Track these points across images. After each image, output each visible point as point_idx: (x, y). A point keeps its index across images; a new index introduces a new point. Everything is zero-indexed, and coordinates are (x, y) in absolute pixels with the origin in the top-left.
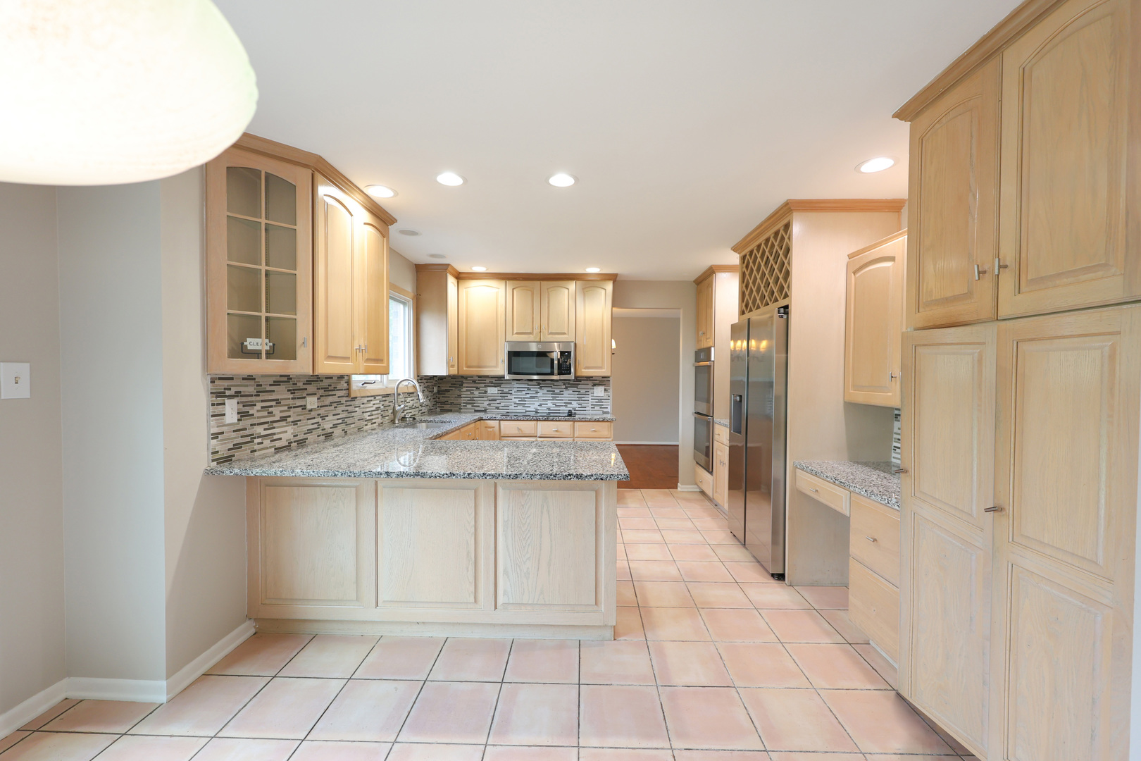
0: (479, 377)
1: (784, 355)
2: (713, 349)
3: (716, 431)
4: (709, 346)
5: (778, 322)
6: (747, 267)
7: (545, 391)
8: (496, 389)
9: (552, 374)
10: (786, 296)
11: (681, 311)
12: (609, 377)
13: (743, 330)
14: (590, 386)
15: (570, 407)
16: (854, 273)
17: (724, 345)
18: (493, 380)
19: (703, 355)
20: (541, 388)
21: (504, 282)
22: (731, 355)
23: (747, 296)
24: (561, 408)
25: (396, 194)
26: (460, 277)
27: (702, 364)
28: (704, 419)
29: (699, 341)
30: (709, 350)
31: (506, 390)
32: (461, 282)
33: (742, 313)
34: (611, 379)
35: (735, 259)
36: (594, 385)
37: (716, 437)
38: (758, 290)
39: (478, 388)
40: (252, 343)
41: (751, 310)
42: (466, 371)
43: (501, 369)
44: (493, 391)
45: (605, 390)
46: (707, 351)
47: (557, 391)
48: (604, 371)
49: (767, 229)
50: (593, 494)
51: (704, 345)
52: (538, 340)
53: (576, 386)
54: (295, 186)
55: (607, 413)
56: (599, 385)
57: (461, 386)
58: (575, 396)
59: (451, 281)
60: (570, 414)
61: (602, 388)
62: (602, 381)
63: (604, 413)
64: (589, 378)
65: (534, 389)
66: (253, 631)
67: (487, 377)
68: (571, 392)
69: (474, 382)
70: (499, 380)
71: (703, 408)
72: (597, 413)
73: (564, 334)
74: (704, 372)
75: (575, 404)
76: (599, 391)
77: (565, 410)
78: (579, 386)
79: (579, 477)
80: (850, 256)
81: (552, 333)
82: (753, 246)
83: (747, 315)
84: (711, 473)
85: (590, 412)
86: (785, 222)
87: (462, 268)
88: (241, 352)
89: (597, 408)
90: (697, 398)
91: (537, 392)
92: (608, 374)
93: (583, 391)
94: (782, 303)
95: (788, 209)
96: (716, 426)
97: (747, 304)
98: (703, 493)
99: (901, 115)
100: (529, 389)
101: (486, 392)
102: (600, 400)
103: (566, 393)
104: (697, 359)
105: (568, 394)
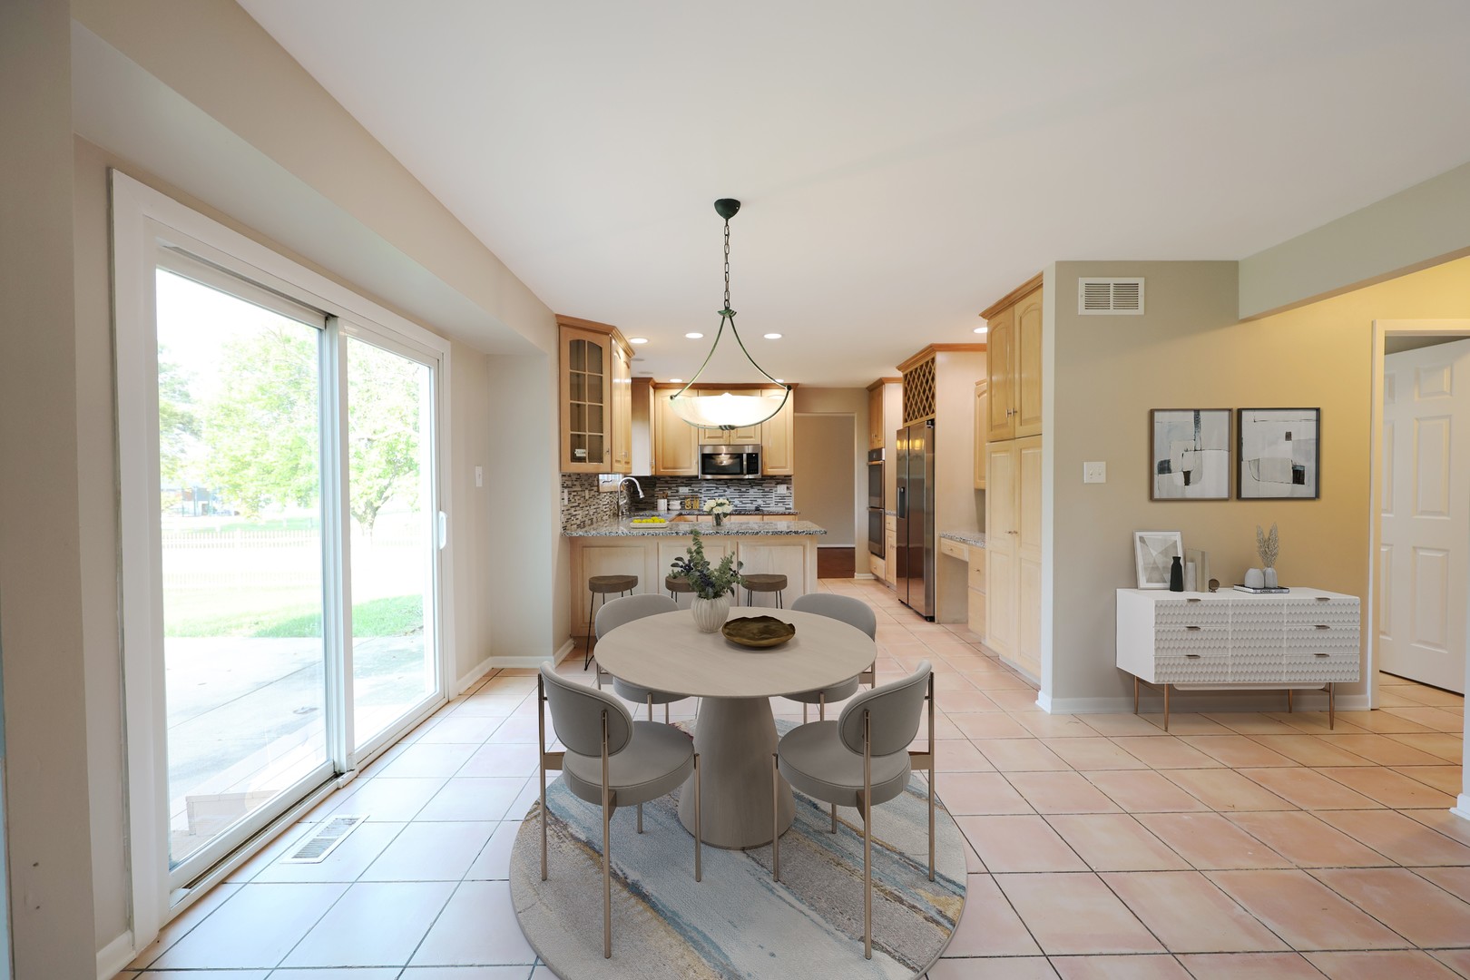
0: (671, 477)
1: (932, 455)
2: (883, 450)
3: (887, 521)
4: (880, 447)
5: (926, 430)
6: (909, 383)
7: (732, 490)
8: (687, 488)
9: (742, 473)
10: (933, 412)
11: (856, 415)
12: (790, 476)
13: (904, 434)
14: (773, 485)
15: (755, 504)
16: (979, 396)
17: (891, 447)
18: (684, 481)
19: (875, 454)
20: (728, 487)
21: (696, 391)
22: (898, 454)
23: (909, 408)
24: (747, 505)
25: (649, 340)
26: (657, 387)
27: (875, 463)
28: (876, 514)
29: (871, 442)
30: (880, 450)
31: (696, 489)
32: (657, 391)
33: (906, 421)
34: (792, 478)
35: (900, 374)
36: (778, 484)
37: (887, 526)
38: (916, 404)
39: (670, 488)
40: (579, 453)
41: (911, 420)
42: (662, 471)
43: (693, 468)
44: (684, 490)
45: (788, 488)
46: (879, 451)
47: (743, 489)
48: (788, 471)
49: (921, 358)
50: (802, 548)
51: (876, 446)
52: (727, 443)
53: (761, 485)
54: (601, 348)
55: (790, 509)
56: (781, 484)
57: (655, 486)
58: (760, 494)
59: (652, 390)
60: (757, 509)
61: (784, 486)
62: (785, 480)
63: (787, 509)
64: (772, 477)
65: (722, 488)
66: (572, 646)
67: (679, 477)
68: (756, 490)
69: (666, 482)
70: (689, 481)
71: (876, 503)
72: (781, 509)
73: (751, 437)
74: (876, 471)
75: (760, 502)
76: (782, 489)
77: (752, 507)
78: (764, 485)
79: (796, 533)
80: (977, 384)
81: (739, 437)
82: (912, 368)
83: (909, 424)
84: (883, 558)
85: (773, 508)
86: (932, 357)
87: (658, 380)
88: (575, 459)
89: (780, 505)
90: (871, 494)
91: (725, 491)
92: (790, 474)
93: (767, 489)
94: (930, 417)
95: (933, 349)
96: (887, 517)
97: (908, 415)
98: (878, 579)
99: (984, 315)
100: (717, 488)
101: (677, 491)
102: (783, 497)
103: (752, 491)
104: (871, 459)
105: (753, 492)
